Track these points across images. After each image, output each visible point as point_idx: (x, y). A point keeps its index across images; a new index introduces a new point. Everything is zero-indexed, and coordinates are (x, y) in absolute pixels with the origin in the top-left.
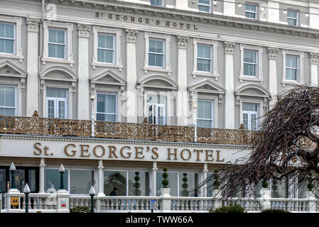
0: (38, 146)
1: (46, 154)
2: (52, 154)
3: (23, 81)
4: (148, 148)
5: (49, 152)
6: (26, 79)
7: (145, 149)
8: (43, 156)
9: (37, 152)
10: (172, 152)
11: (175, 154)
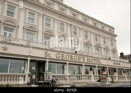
0: (46, 53)
1: (49, 57)
2: (51, 57)
3: (37, 32)
4: (82, 57)
5: (50, 56)
6: (38, 32)
7: (81, 58)
8: (48, 57)
9: (46, 56)
10: (88, 59)
11: (89, 60)
